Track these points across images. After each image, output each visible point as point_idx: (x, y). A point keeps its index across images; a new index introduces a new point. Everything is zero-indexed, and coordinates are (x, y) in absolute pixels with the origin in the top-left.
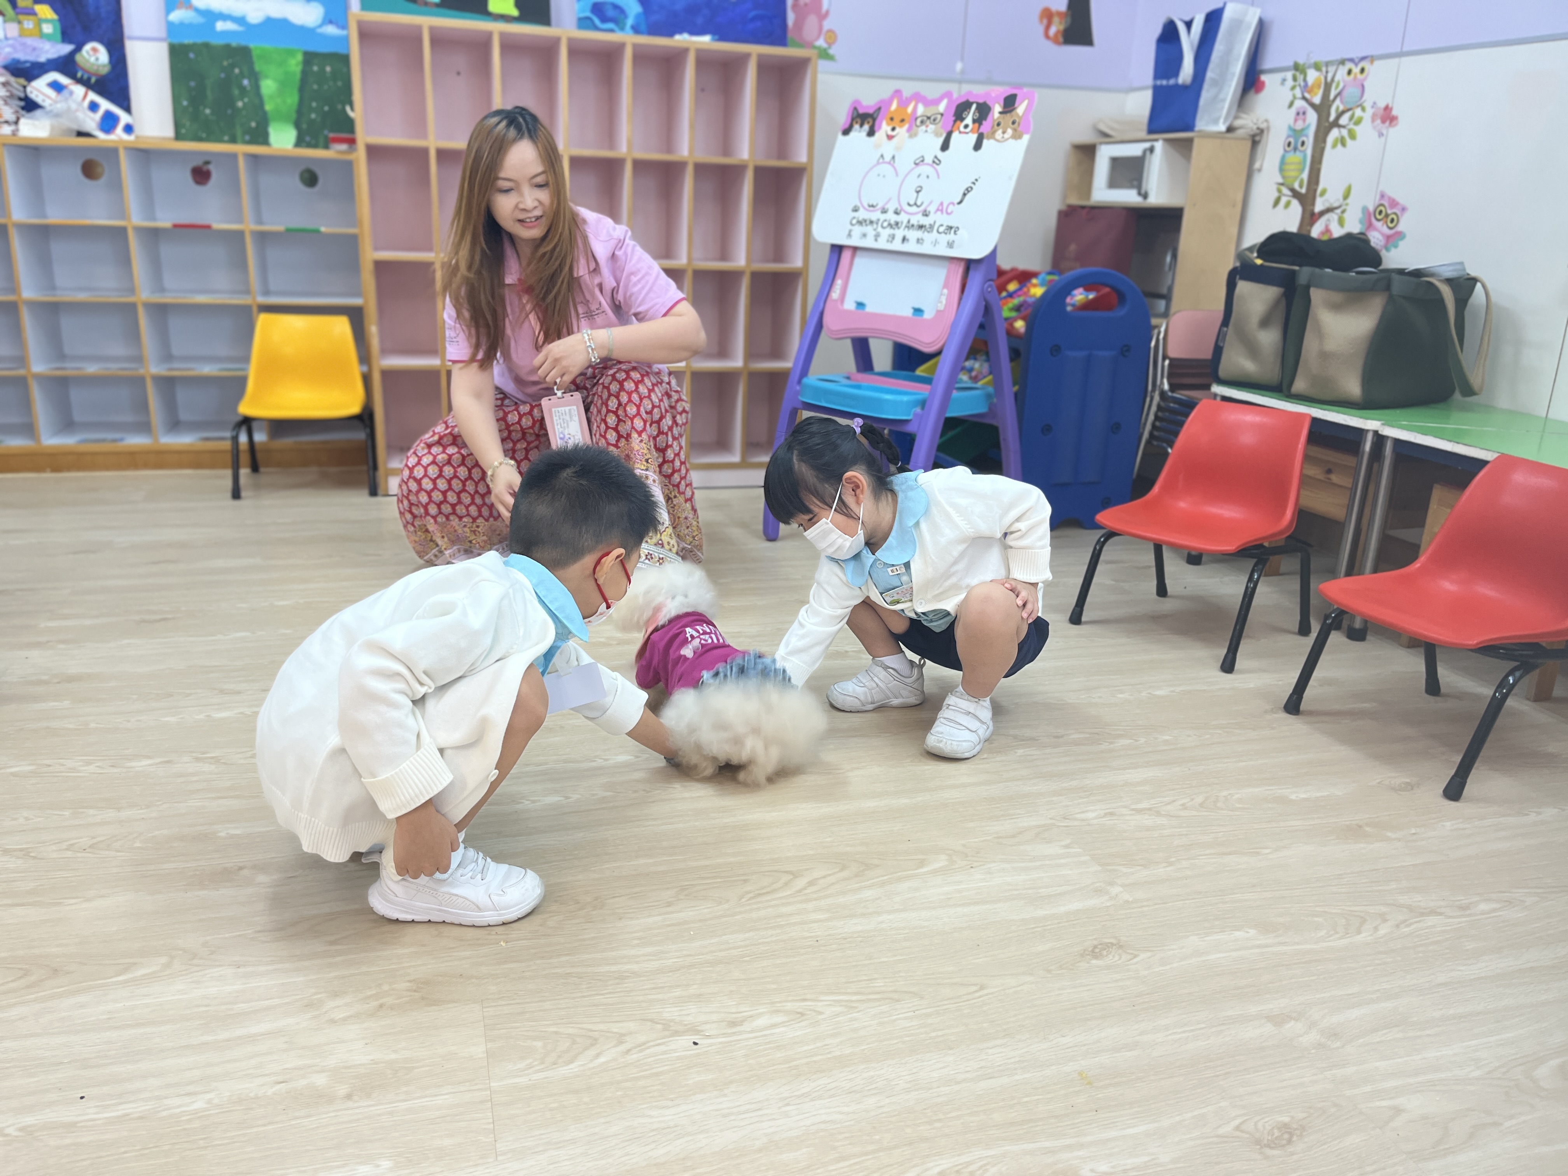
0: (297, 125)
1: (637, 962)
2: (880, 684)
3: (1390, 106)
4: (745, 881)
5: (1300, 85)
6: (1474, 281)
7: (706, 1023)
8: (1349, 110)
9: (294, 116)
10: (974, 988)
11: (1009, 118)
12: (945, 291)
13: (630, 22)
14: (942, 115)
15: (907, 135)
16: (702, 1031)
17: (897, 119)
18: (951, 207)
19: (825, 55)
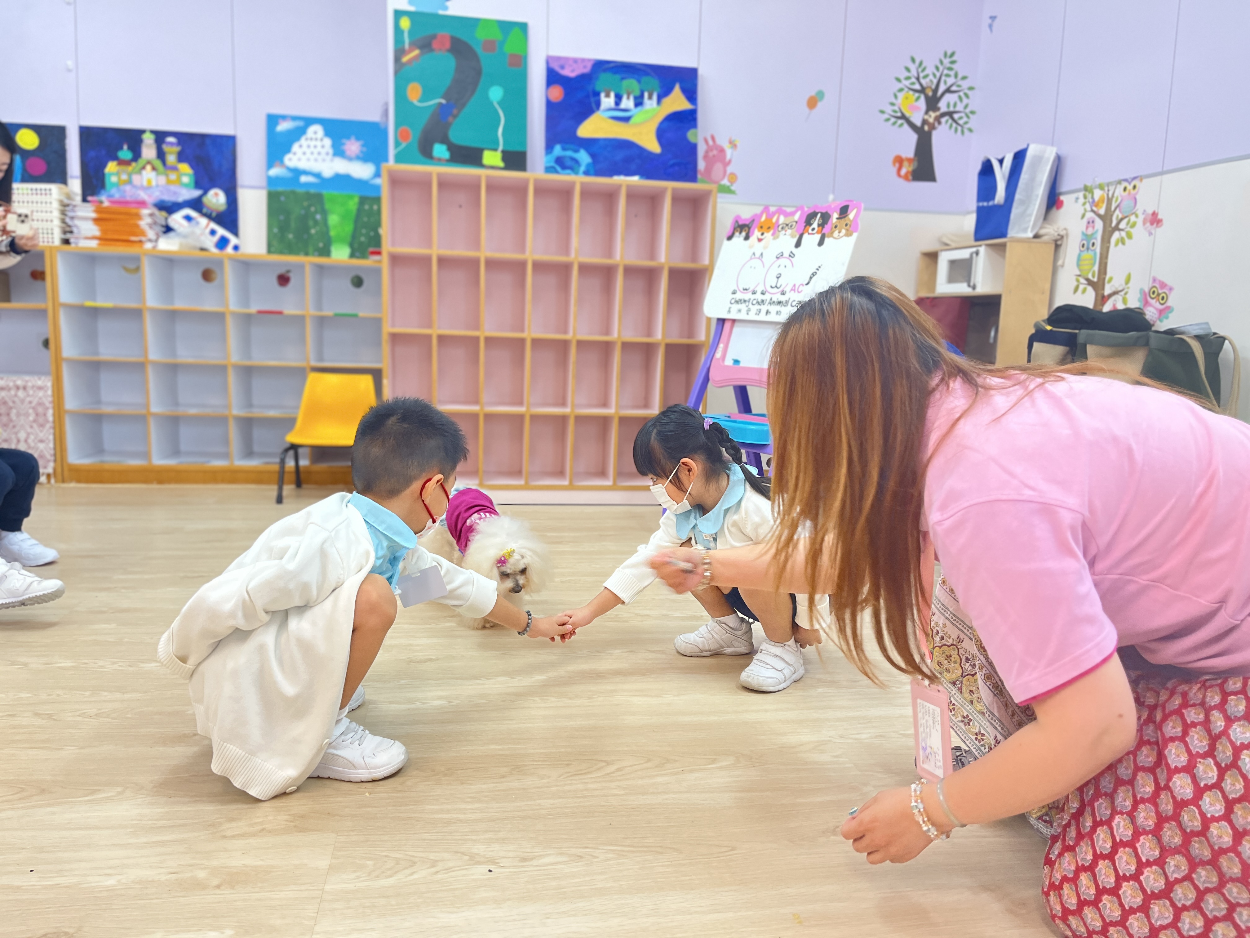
0: (351, 245)
1: (465, 814)
2: (715, 636)
3: (1156, 212)
4: (568, 765)
5: (1089, 202)
6: (1223, 339)
8: (1126, 217)
9: (349, 239)
10: (724, 849)
11: (843, 222)
14: (796, 222)
15: (772, 237)
16: (498, 863)
17: (765, 227)
18: (801, 288)
19: (727, 190)
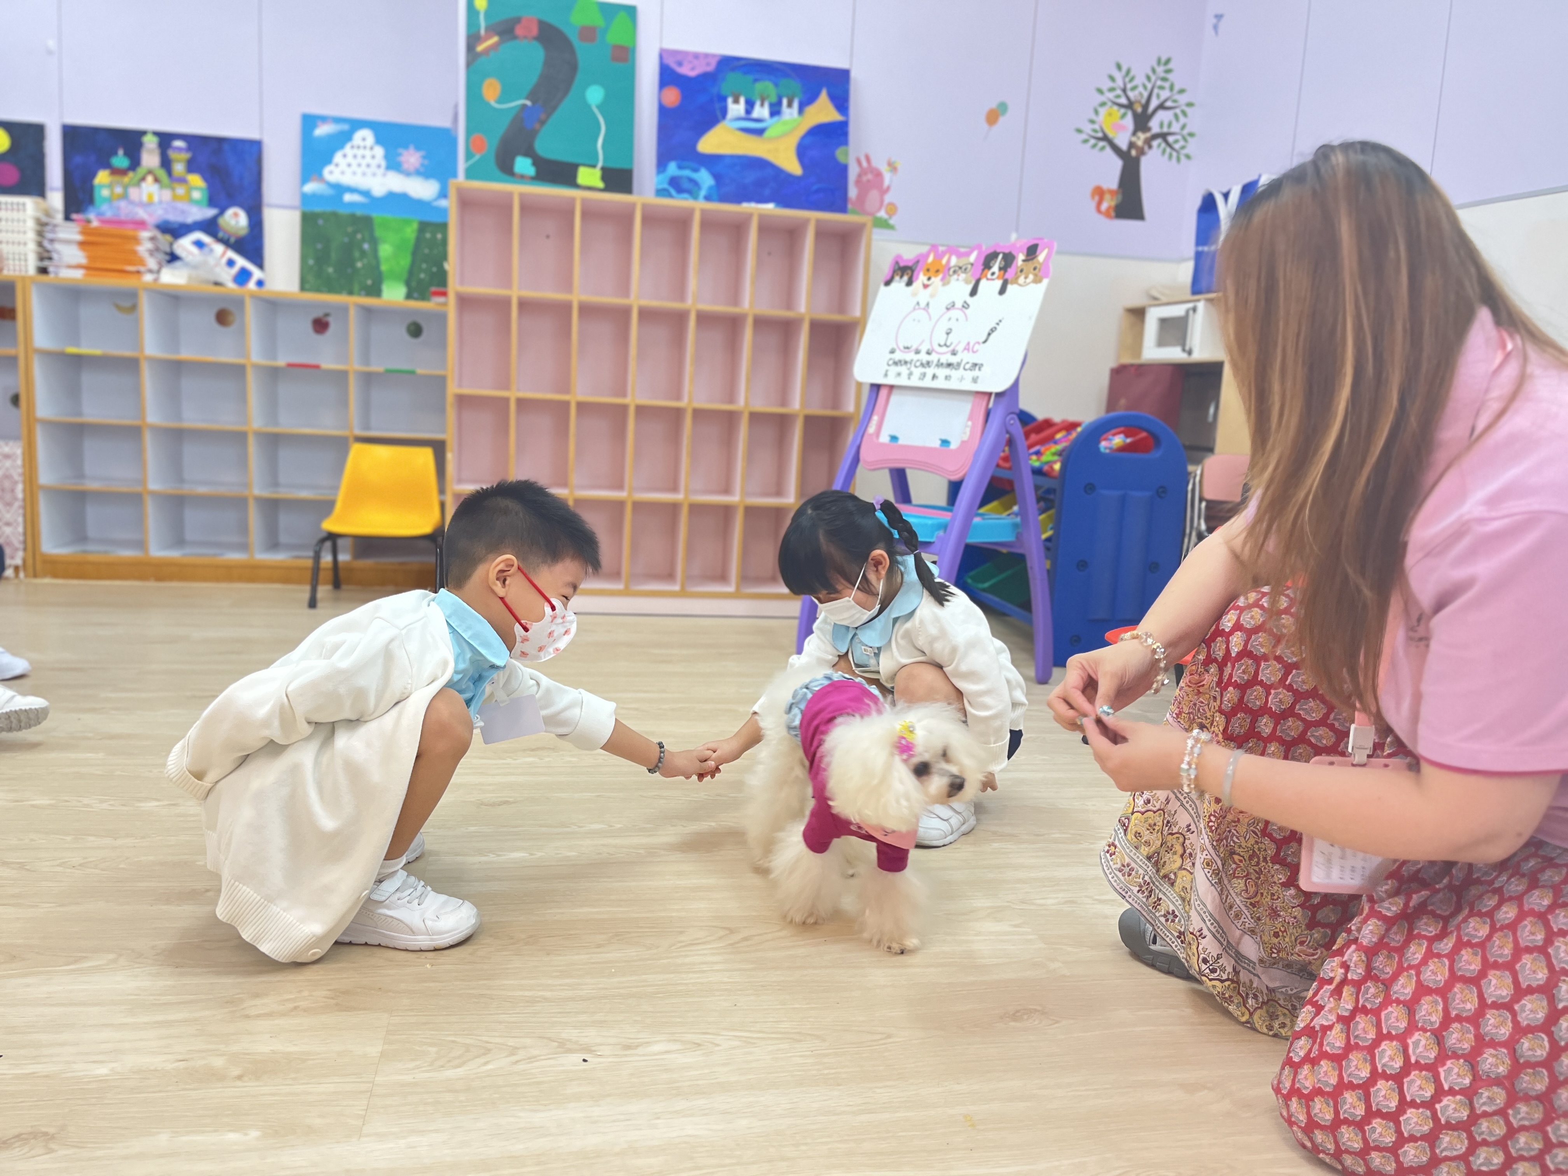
0: (408, 284)
1: (551, 990)
4: (681, 933)
7: (601, 1045)
9: (405, 275)
10: (878, 1037)
11: (1031, 265)
12: (970, 423)
13: (703, 193)
14: (972, 265)
15: (940, 283)
16: (595, 1051)
17: (933, 270)
18: (977, 347)
19: (884, 224)
